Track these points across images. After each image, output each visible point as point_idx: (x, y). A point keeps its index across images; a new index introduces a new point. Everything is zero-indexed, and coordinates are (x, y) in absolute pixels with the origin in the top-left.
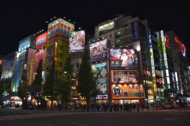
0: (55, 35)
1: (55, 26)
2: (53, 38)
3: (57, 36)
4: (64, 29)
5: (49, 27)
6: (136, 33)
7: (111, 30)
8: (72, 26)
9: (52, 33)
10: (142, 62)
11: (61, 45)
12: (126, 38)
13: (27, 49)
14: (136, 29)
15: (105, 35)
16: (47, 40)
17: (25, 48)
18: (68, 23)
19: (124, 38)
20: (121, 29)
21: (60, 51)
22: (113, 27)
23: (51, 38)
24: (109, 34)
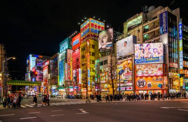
0: (87, 35)
1: (86, 27)
2: (85, 38)
3: (88, 36)
4: (94, 29)
5: (81, 28)
6: (164, 25)
7: (139, 25)
8: (102, 25)
9: (84, 33)
10: (168, 55)
11: (93, 44)
12: (154, 31)
13: (66, 50)
14: (164, 20)
15: (133, 31)
16: (81, 40)
17: (65, 49)
18: (98, 22)
19: (152, 32)
20: (149, 22)
21: (92, 50)
22: (141, 21)
23: (84, 39)
24: (137, 29)
